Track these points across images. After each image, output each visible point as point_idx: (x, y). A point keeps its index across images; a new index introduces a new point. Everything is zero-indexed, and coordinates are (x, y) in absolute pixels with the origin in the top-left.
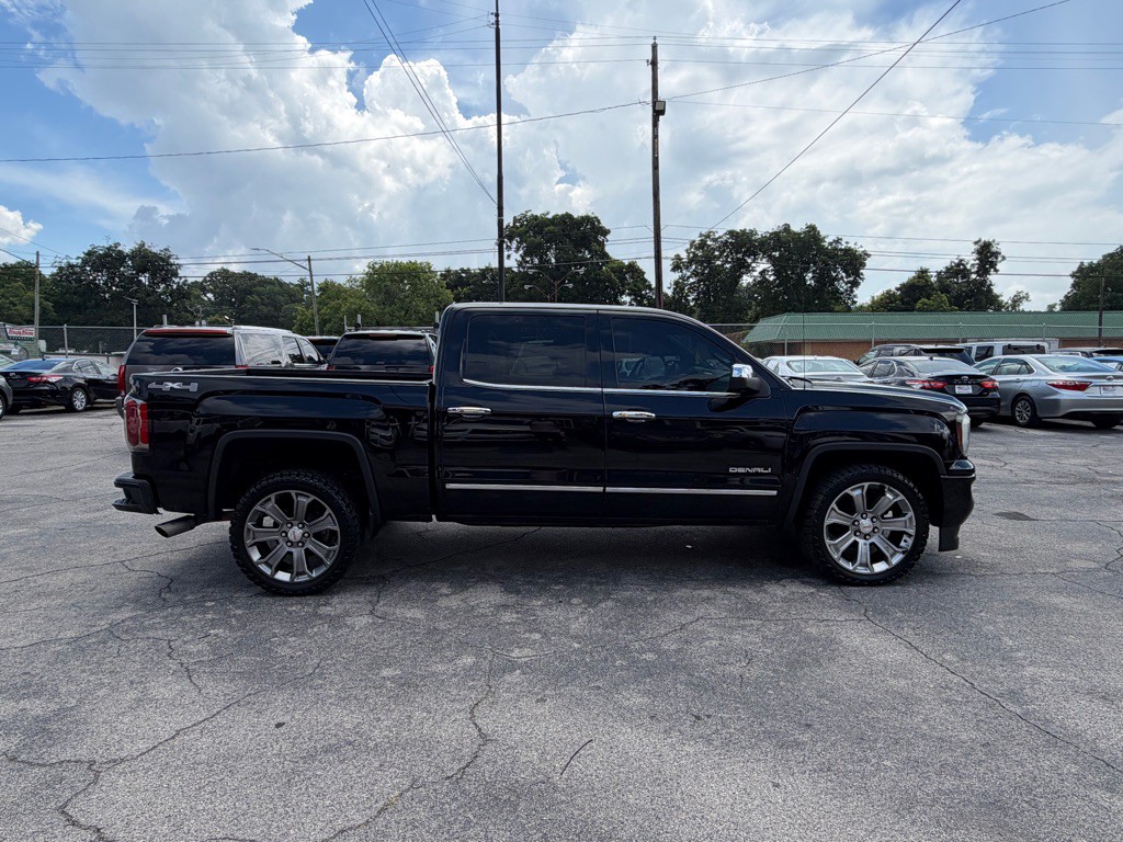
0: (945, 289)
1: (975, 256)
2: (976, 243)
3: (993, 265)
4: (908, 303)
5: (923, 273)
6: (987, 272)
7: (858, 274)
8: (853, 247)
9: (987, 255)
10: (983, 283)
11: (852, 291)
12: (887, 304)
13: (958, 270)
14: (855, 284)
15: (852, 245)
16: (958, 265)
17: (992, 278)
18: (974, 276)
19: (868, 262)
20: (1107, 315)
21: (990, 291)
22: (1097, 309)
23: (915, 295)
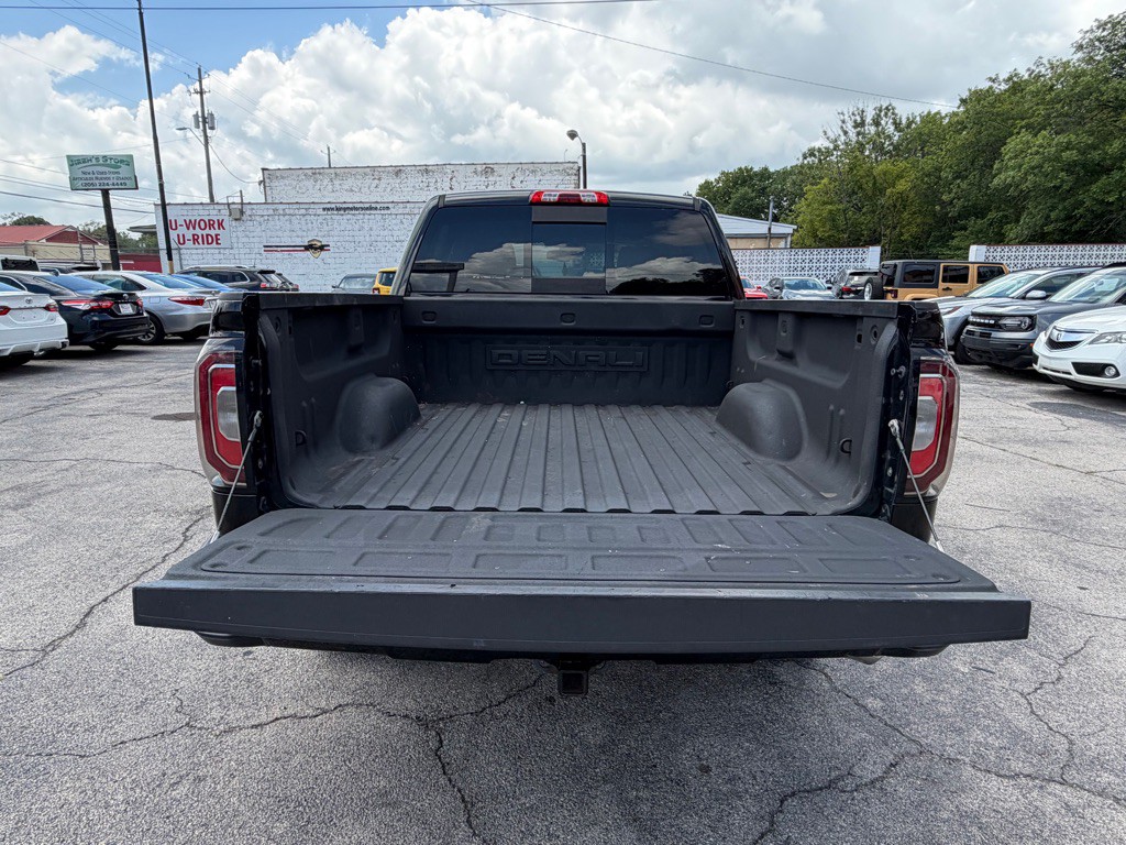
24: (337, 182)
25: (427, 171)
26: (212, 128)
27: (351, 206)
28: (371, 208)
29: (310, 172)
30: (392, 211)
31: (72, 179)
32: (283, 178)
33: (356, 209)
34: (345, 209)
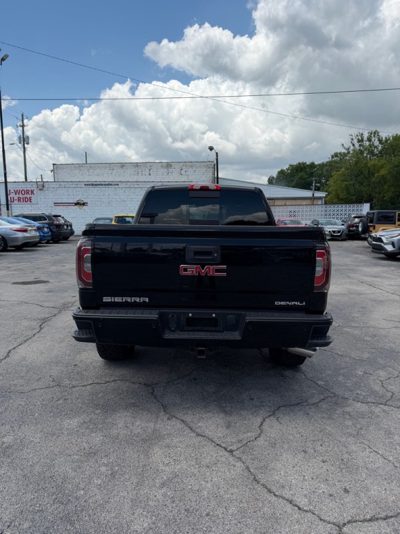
24: (91, 171)
25: (137, 166)
26: (28, 144)
27: (98, 183)
28: (109, 185)
29: (77, 166)
30: (120, 186)
32: (63, 169)
33: (102, 185)
34: (96, 185)
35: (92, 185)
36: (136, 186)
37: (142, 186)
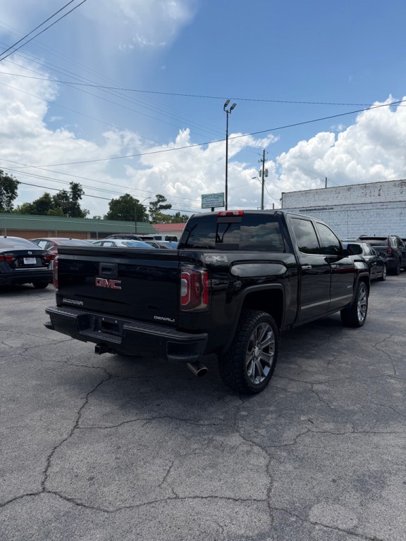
0: (57, 204)
1: (71, 190)
2: (71, 183)
3: (79, 196)
4: (40, 211)
5: (47, 196)
6: (77, 199)
7: (13, 193)
8: (10, 177)
9: (76, 190)
10: (76, 204)
11: (10, 202)
12: (29, 210)
13: (63, 196)
14: (12, 198)
15: (9, 175)
16: (63, 193)
17: (79, 201)
18: (71, 200)
19: (19, 186)
20: (138, 223)
21: (79, 208)
22: (133, 220)
23: (43, 206)
24: (316, 196)
25: (366, 187)
26: (266, 176)
27: (313, 208)
28: (324, 209)
29: (304, 193)
30: (335, 210)
31: (202, 204)
32: (291, 196)
33: (316, 210)
34: (310, 210)
35: (307, 210)
36: (352, 209)
37: (358, 208)
